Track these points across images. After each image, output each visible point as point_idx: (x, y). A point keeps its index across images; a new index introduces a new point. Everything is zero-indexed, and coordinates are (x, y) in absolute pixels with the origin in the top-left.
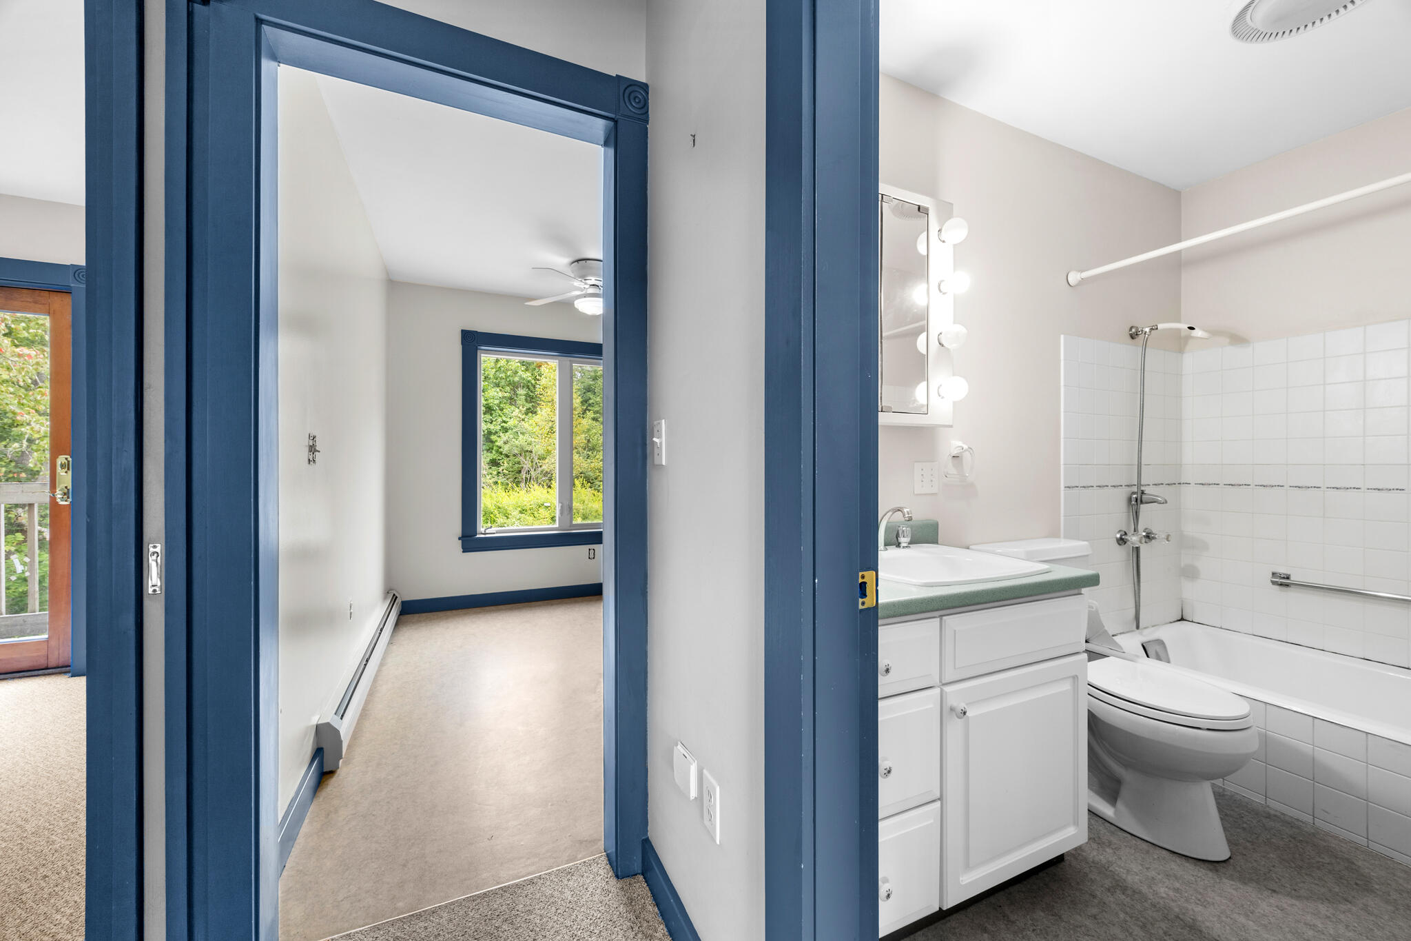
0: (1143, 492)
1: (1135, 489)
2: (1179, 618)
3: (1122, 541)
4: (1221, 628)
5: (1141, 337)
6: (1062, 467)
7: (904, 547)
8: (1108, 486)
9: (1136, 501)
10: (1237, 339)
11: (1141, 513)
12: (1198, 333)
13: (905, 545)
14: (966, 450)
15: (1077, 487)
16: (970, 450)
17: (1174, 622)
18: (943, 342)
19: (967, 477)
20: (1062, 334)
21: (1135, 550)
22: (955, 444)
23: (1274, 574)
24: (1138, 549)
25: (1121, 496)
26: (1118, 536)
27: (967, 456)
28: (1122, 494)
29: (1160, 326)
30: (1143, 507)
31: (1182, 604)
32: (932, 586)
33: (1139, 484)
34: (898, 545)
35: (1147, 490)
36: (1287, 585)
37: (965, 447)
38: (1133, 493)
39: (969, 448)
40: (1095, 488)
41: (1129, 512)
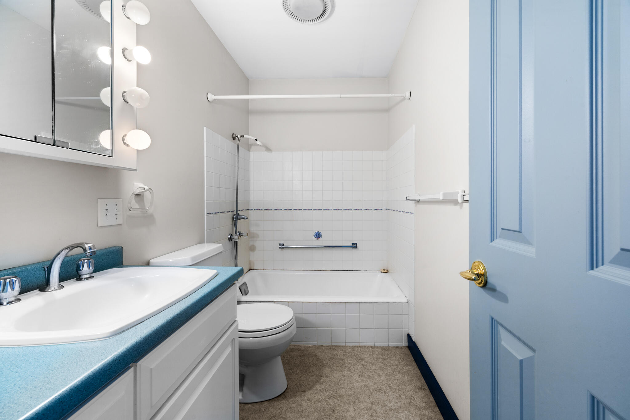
0: (238, 214)
1: (235, 213)
2: (249, 269)
3: (230, 239)
4: (263, 270)
5: (237, 139)
6: (205, 202)
7: (86, 279)
8: (225, 212)
9: (236, 219)
10: (268, 149)
11: (238, 224)
12: (258, 142)
13: (88, 276)
14: (147, 190)
15: (213, 213)
16: (149, 190)
17: (248, 272)
18: (128, 99)
19: (147, 210)
20: (205, 127)
21: (235, 243)
22: (137, 186)
23: (279, 244)
24: (237, 242)
25: (229, 216)
26: (229, 237)
27: (147, 195)
28: (230, 215)
29: (245, 136)
30: (238, 221)
31: (250, 263)
32: (123, 332)
33: (237, 211)
34: (79, 278)
35: (240, 213)
36: (283, 248)
37: (146, 188)
38: (234, 215)
39: (149, 188)
40: (220, 213)
41: (233, 224)
